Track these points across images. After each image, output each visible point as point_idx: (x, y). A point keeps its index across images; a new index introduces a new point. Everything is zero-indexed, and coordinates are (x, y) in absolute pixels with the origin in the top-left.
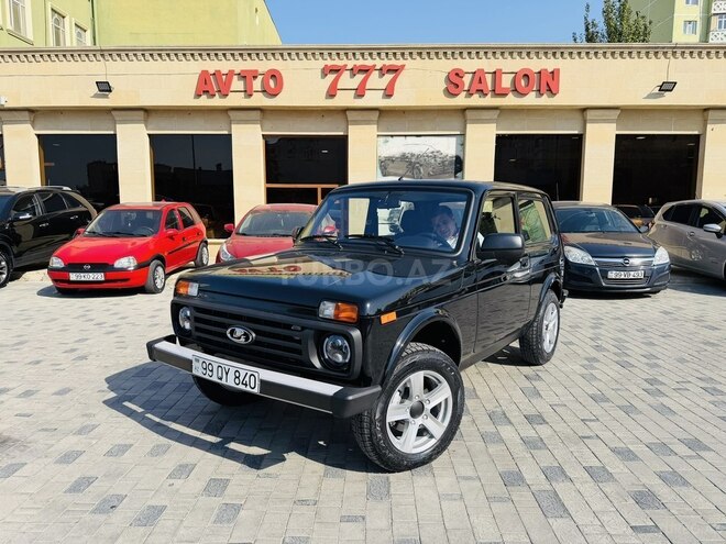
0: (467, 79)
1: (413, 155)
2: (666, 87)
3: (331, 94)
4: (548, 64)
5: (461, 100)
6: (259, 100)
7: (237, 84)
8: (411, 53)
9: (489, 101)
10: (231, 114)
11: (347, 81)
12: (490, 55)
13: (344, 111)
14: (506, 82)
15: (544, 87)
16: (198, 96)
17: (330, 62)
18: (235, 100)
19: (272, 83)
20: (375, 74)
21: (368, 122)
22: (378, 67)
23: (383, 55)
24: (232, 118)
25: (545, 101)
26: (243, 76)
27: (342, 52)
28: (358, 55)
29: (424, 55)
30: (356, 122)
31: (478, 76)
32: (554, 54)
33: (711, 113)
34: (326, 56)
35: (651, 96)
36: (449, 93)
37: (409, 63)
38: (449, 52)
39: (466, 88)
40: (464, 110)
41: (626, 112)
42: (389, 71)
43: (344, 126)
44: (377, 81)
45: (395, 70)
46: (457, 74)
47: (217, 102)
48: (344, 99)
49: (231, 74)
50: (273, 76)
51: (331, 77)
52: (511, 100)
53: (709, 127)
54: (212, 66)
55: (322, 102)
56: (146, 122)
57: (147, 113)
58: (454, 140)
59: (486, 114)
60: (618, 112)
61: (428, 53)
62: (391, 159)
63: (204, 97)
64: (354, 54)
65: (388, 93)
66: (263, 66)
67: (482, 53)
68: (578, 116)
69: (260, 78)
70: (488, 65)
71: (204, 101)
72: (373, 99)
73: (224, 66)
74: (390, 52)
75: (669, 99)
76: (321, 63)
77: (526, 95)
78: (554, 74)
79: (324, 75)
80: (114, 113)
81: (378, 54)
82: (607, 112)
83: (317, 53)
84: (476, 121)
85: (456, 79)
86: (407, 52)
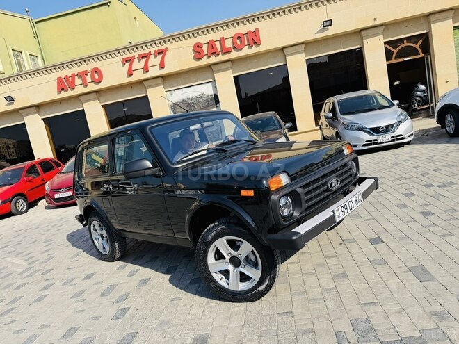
0: (205, 48)
1: (189, 99)
2: (327, 24)
3: (130, 74)
4: (251, 27)
5: (205, 61)
6: (92, 87)
7: (78, 81)
8: (169, 40)
9: (222, 58)
10: (81, 98)
11: (137, 65)
12: (215, 30)
13: (141, 82)
14: (228, 44)
15: (251, 42)
16: (59, 92)
17: (125, 56)
18: (80, 90)
19: (96, 76)
20: (152, 57)
21: (157, 85)
22: (152, 53)
23: (154, 45)
24: (82, 100)
25: (255, 50)
26: (80, 75)
27: (130, 49)
28: (140, 49)
29: (177, 39)
30: (151, 87)
31: (211, 44)
32: (253, 20)
33: (363, 32)
34: (122, 53)
35: (319, 31)
36: (198, 58)
37: (169, 46)
38: (191, 34)
39: (206, 53)
40: (210, 66)
41: (307, 45)
42: (159, 53)
43: (144, 91)
44: (154, 61)
45: (162, 52)
46: (198, 46)
47: (70, 93)
48: (138, 76)
49: (73, 76)
50: (96, 72)
51: (128, 64)
52: (234, 54)
53: (365, 41)
54: (62, 73)
55: (126, 80)
56: (38, 112)
57: (38, 107)
58: (210, 84)
59: (223, 66)
60: (303, 46)
61: (179, 37)
62: (176, 104)
63: (63, 92)
64: (137, 48)
65: (162, 66)
66: (88, 67)
67: (210, 30)
68: (280, 53)
69: (89, 74)
70: (215, 36)
71: (63, 95)
72: (154, 72)
73: (68, 72)
74: (157, 42)
75: (331, 31)
76: (120, 58)
77: (242, 49)
78: (256, 32)
79: (124, 64)
80: (20, 111)
81: (151, 45)
82: (296, 47)
83: (116, 52)
84: (219, 71)
85: (198, 50)
86: (167, 40)
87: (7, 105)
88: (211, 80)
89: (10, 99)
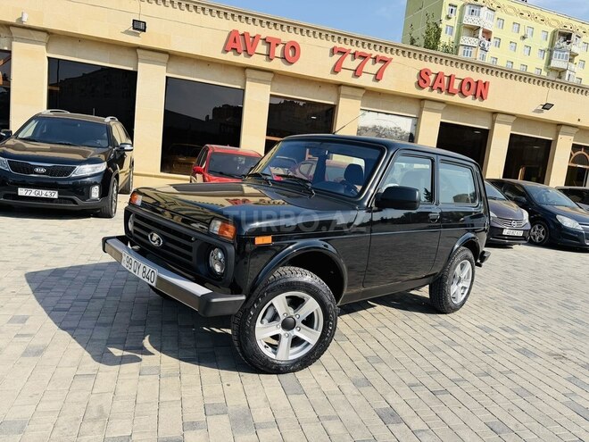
0: (432, 78)
2: (547, 107)
3: (335, 71)
4: (483, 77)
5: (425, 93)
6: (277, 65)
7: (261, 47)
8: (397, 50)
9: (443, 97)
11: (350, 63)
12: (449, 63)
13: (338, 85)
14: (456, 85)
15: (478, 94)
16: (226, 51)
17: (338, 45)
18: (258, 61)
19: (291, 53)
20: (370, 61)
21: (355, 97)
22: (373, 56)
23: (378, 48)
24: (248, 76)
25: (477, 103)
26: (267, 42)
27: (348, 39)
28: (360, 44)
29: (406, 54)
30: (347, 96)
31: (440, 77)
32: (487, 71)
33: (562, 127)
34: (336, 39)
35: (537, 111)
36: (419, 86)
37: (395, 57)
38: (423, 55)
39: (430, 84)
40: (422, 100)
41: (520, 119)
42: (381, 61)
43: (335, 97)
44: (371, 67)
45: (385, 62)
46: (426, 73)
47: (241, 59)
48: (345, 77)
49: (258, 37)
50: (293, 47)
51: (337, 57)
52: (457, 99)
53: (560, 136)
54: (242, 27)
55: (327, 75)
56: (169, 65)
58: (410, 121)
60: (515, 118)
61: (409, 53)
62: (365, 129)
63: (231, 53)
64: (357, 42)
65: (377, 77)
66: (287, 37)
67: (444, 61)
68: (489, 117)
69: (281, 46)
70: (446, 70)
71: (230, 57)
72: (366, 81)
73: (253, 30)
74: (383, 46)
75: (546, 115)
77: (466, 96)
78: (486, 85)
79: (332, 54)
80: (138, 51)
82: (509, 117)
84: (430, 110)
85: (425, 76)
86: (395, 49)
88: (415, 116)
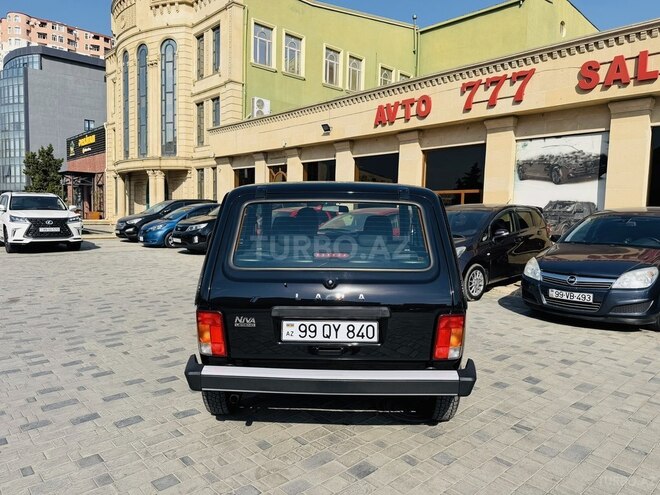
0: (603, 73)
1: (551, 157)
3: (467, 109)
5: (597, 95)
6: (415, 123)
7: (401, 112)
8: (541, 56)
9: (632, 90)
10: (400, 137)
11: (482, 94)
12: (633, 37)
13: (481, 122)
14: (654, 65)
16: (376, 126)
17: (468, 80)
18: (399, 125)
19: (423, 107)
20: (507, 83)
21: (505, 129)
22: (509, 76)
23: (514, 64)
24: (399, 140)
26: (404, 105)
27: (478, 69)
28: (492, 69)
29: (556, 54)
30: (493, 131)
31: (618, 64)
34: (465, 75)
36: (582, 89)
37: (540, 66)
38: (582, 45)
39: (602, 80)
40: (605, 104)
42: (519, 78)
43: (483, 136)
44: (508, 89)
45: (524, 77)
46: (590, 68)
47: (388, 129)
49: (397, 104)
50: (424, 102)
51: (468, 93)
54: (386, 100)
55: (460, 116)
56: (351, 150)
57: (352, 142)
58: (599, 138)
59: (633, 106)
61: (559, 52)
62: (529, 163)
63: (380, 126)
64: (488, 68)
65: (518, 100)
66: (415, 94)
67: (622, 38)
69: (416, 104)
70: (630, 49)
71: (381, 130)
73: (392, 99)
74: (521, 59)
76: (458, 84)
79: (463, 93)
80: (335, 145)
81: (510, 64)
83: (457, 74)
85: (589, 73)
86: (536, 56)
87: (324, 135)
88: (604, 129)
89: (326, 128)
